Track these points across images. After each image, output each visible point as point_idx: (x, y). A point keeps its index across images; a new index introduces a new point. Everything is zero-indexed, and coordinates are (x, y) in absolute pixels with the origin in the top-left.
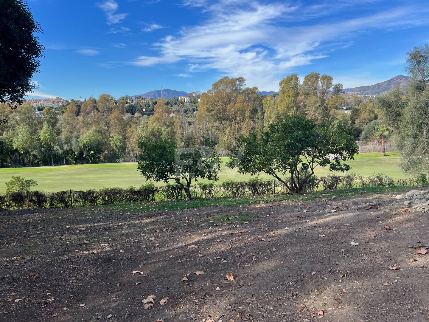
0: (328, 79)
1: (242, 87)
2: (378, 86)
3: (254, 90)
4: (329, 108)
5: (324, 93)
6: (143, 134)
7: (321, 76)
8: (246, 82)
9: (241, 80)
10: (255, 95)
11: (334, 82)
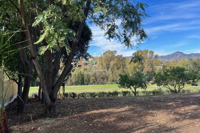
0: (152, 53)
1: (115, 55)
2: (168, 56)
3: (121, 56)
4: (153, 65)
5: (151, 58)
6: (77, 74)
7: (149, 51)
8: (117, 53)
9: (115, 52)
10: (121, 58)
11: (155, 54)
